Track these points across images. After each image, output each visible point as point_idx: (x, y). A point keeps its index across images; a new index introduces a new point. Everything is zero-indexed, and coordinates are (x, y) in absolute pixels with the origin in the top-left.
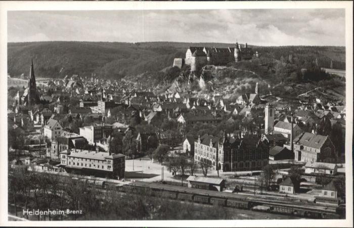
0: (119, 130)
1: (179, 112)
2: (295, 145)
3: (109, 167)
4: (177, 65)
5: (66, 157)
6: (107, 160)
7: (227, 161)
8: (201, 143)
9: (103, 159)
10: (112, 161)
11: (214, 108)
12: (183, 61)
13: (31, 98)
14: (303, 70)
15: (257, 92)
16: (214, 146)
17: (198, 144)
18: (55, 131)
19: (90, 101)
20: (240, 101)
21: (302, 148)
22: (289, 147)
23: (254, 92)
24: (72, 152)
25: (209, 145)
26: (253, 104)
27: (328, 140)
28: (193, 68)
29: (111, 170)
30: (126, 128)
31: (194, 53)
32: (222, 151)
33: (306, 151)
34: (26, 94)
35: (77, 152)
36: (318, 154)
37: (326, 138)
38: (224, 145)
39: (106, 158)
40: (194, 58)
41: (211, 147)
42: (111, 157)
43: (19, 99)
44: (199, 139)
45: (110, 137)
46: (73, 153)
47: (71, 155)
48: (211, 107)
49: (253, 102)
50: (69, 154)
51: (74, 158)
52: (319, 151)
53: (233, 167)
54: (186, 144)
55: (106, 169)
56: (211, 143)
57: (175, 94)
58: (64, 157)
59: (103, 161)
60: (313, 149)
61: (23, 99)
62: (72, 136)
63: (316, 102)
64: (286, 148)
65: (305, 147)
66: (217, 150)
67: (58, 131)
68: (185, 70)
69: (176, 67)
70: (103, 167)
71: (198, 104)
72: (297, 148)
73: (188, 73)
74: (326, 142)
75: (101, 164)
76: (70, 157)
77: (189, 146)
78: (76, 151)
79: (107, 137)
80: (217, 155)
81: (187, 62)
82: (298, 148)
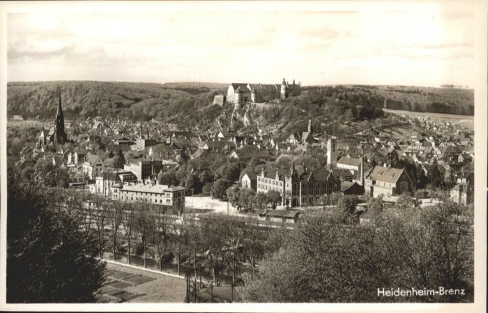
0: (168, 167)
1: (228, 149)
2: (366, 180)
3: (168, 201)
4: (218, 103)
5: (118, 191)
6: (166, 193)
7: (295, 195)
8: (265, 176)
9: (162, 192)
10: (171, 194)
11: (264, 148)
12: (225, 98)
13: (58, 137)
14: (358, 107)
15: (309, 131)
16: (280, 179)
17: (261, 178)
18: (96, 167)
19: (126, 139)
20: (292, 140)
21: (374, 182)
22: (360, 183)
23: (306, 130)
24: (124, 186)
25: (274, 178)
26: (306, 144)
27: (403, 174)
28: (236, 106)
29: (171, 203)
30: (176, 165)
31: (237, 90)
32: (290, 185)
33: (379, 186)
34: (51, 133)
35: (131, 185)
36: (394, 188)
37: (401, 171)
38: (293, 177)
39: (165, 191)
40: (237, 95)
41: (277, 179)
42: (171, 189)
43: (43, 139)
44: (263, 172)
45: (161, 171)
46: (126, 187)
47: (123, 189)
48: (261, 146)
49: (307, 141)
50: (122, 187)
51: (128, 191)
52: (394, 185)
53: (303, 201)
54: (246, 179)
55: (164, 203)
56: (277, 176)
57: (218, 134)
58: (116, 191)
59: (161, 194)
60: (388, 184)
61: (48, 138)
62: (120, 172)
63: (375, 141)
64: (356, 183)
65: (377, 182)
66: (284, 183)
67: (99, 167)
68: (227, 108)
69: (216, 105)
70: (161, 201)
71: (245, 143)
72: (368, 183)
73: (231, 111)
74: (402, 175)
75: (158, 198)
76: (123, 191)
77: (249, 181)
78: (129, 185)
79: (157, 172)
80: (284, 188)
81: (229, 100)
82: (371, 184)
